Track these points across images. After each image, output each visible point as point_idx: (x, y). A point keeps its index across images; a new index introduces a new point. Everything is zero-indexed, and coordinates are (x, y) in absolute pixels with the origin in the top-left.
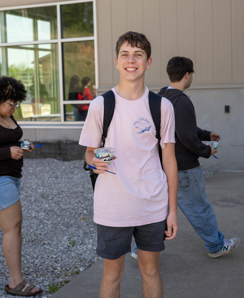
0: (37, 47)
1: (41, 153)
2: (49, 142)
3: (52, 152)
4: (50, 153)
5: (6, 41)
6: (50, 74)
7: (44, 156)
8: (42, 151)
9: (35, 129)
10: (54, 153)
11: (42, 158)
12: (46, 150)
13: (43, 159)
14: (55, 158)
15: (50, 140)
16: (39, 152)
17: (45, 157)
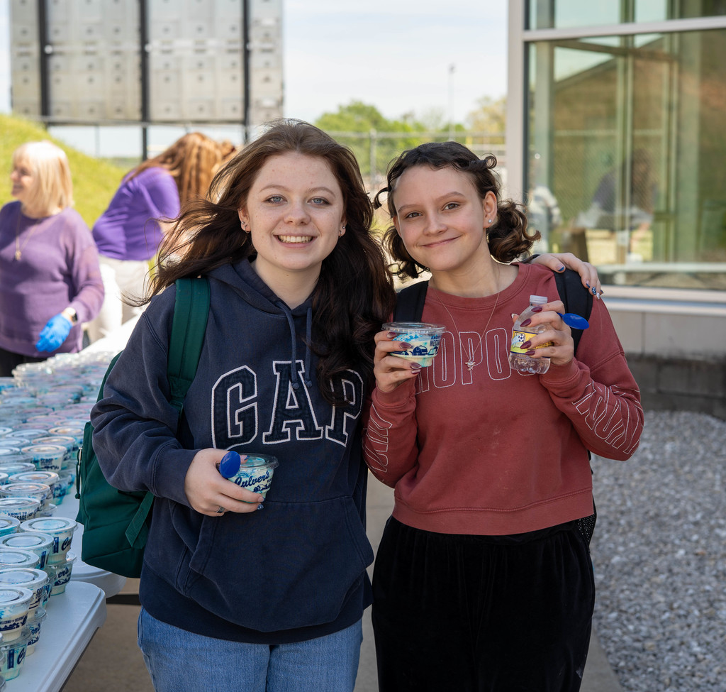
0: (630, 44)
2: (690, 357)
3: (697, 391)
4: (690, 396)
5: (552, 26)
6: (658, 139)
8: (663, 388)
9: (644, 314)
10: (706, 397)
11: (664, 409)
12: (675, 383)
14: (709, 412)
15: (694, 354)
16: (653, 390)
17: (674, 409)
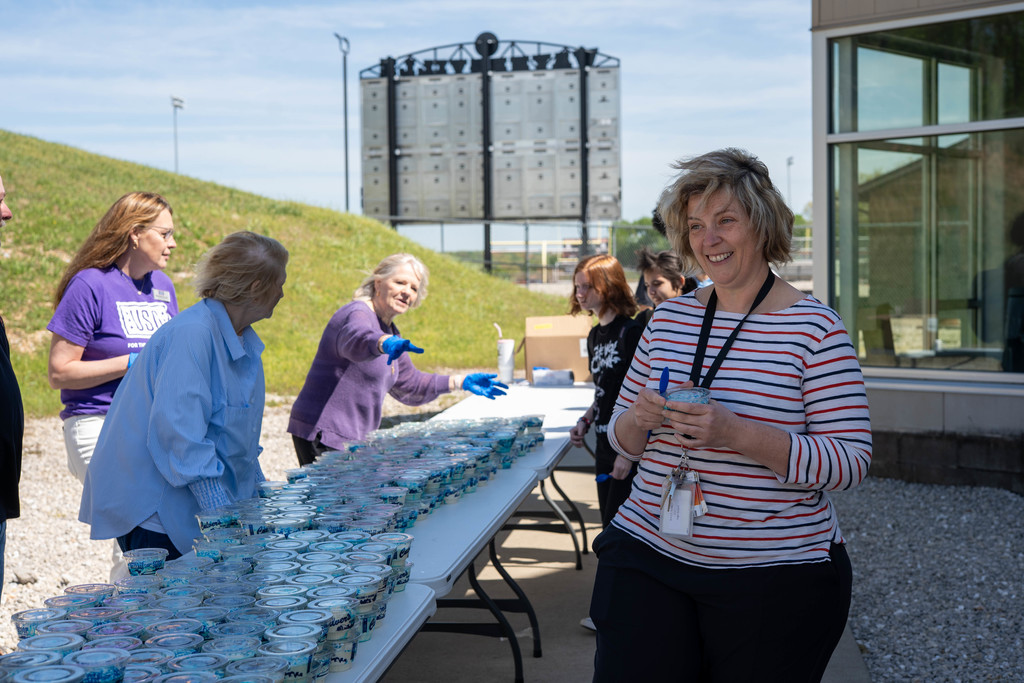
0: (933, 144)
1: (959, 467)
3: (996, 467)
4: (989, 471)
5: (855, 129)
7: (968, 478)
8: (963, 465)
9: (944, 394)
10: (1005, 473)
11: (964, 484)
12: (975, 460)
13: (968, 488)
16: (953, 466)
17: (974, 484)
